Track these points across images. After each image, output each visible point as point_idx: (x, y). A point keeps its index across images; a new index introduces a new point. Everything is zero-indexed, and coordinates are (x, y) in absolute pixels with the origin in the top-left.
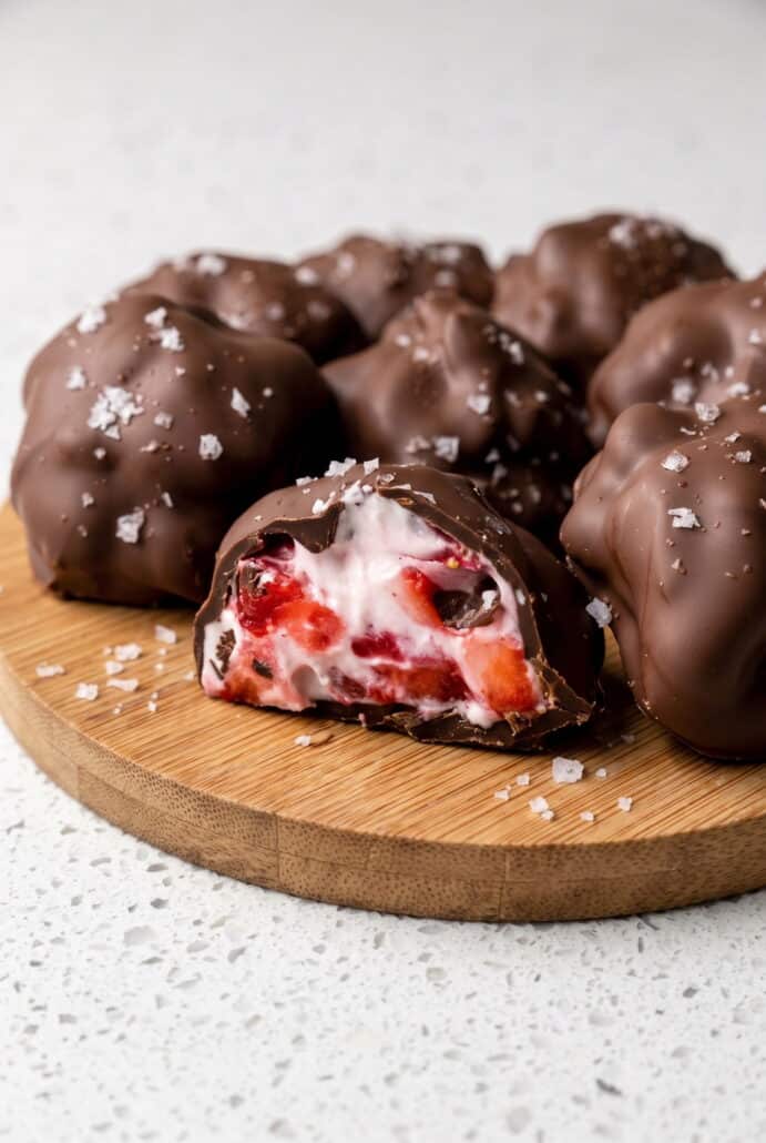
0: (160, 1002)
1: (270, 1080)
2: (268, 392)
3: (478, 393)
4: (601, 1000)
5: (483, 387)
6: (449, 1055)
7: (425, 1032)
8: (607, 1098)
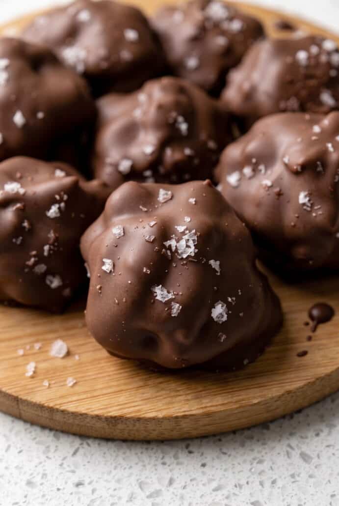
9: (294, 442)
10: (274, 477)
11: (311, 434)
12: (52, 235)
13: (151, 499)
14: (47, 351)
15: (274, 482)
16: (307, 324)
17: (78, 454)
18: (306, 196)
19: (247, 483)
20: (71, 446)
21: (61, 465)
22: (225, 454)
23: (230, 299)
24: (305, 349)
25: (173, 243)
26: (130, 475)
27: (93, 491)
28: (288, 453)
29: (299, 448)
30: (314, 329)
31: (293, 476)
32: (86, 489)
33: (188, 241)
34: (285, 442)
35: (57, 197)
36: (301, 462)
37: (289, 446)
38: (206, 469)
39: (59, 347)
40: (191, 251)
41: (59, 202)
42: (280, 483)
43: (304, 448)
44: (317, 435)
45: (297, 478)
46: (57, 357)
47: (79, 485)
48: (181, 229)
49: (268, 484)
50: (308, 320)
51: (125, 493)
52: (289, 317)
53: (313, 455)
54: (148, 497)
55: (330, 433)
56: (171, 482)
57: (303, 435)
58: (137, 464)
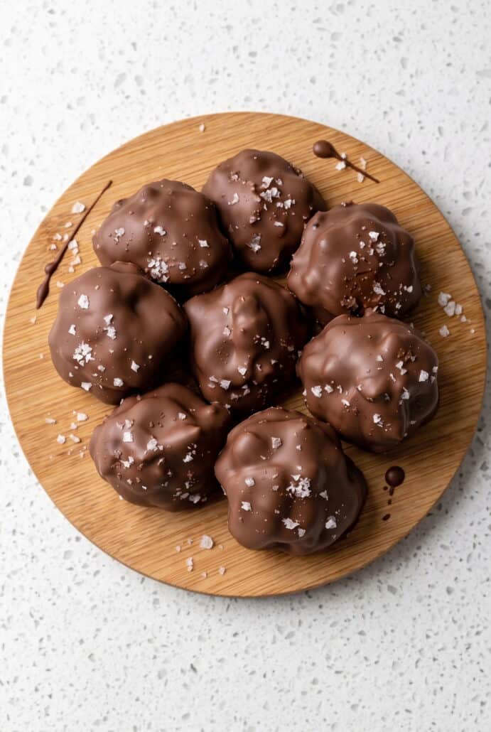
0: (69, 590)
1: (93, 635)
2: (150, 357)
3: (243, 366)
4: (205, 630)
5: (246, 364)
6: (149, 641)
7: (145, 628)
8: (192, 673)
9: (382, 577)
10: (371, 610)
11: (394, 568)
12: (190, 475)
13: (288, 640)
14: (198, 544)
15: (372, 613)
16: (385, 488)
17: (230, 609)
18: (378, 418)
19: (354, 617)
20: (224, 604)
21: (220, 620)
22: (334, 595)
23: (336, 513)
24: (387, 513)
25: (292, 488)
26: (270, 623)
27: (247, 639)
28: (379, 587)
29: (386, 582)
30: (392, 493)
31: (384, 606)
32: (241, 638)
33: (303, 486)
34: (375, 579)
35: (189, 448)
36: (389, 594)
37: (379, 581)
38: (323, 610)
39: (206, 542)
40: (306, 493)
41: (191, 451)
42: (376, 614)
43: (391, 583)
44: (398, 569)
45: (388, 608)
46: (206, 549)
47: (235, 635)
48: (296, 478)
49: (368, 615)
50: (385, 484)
51: (269, 637)
52: (372, 483)
53: (397, 587)
54: (286, 638)
55: (407, 566)
56: (300, 623)
57: (389, 571)
58: (274, 612)
